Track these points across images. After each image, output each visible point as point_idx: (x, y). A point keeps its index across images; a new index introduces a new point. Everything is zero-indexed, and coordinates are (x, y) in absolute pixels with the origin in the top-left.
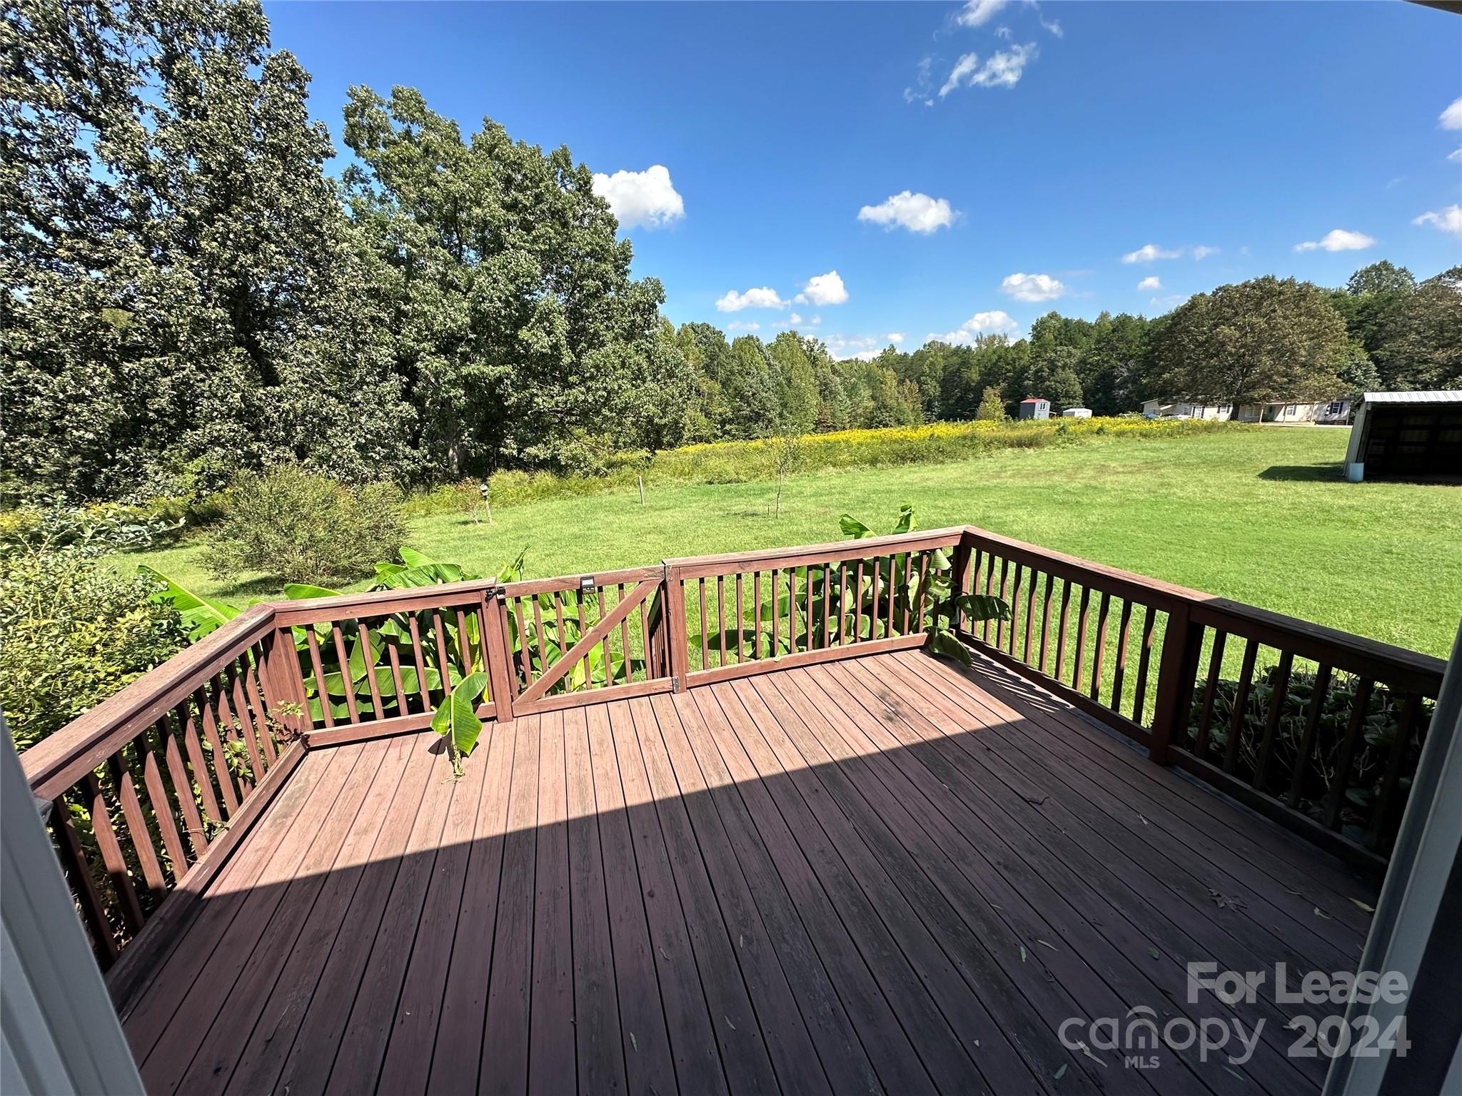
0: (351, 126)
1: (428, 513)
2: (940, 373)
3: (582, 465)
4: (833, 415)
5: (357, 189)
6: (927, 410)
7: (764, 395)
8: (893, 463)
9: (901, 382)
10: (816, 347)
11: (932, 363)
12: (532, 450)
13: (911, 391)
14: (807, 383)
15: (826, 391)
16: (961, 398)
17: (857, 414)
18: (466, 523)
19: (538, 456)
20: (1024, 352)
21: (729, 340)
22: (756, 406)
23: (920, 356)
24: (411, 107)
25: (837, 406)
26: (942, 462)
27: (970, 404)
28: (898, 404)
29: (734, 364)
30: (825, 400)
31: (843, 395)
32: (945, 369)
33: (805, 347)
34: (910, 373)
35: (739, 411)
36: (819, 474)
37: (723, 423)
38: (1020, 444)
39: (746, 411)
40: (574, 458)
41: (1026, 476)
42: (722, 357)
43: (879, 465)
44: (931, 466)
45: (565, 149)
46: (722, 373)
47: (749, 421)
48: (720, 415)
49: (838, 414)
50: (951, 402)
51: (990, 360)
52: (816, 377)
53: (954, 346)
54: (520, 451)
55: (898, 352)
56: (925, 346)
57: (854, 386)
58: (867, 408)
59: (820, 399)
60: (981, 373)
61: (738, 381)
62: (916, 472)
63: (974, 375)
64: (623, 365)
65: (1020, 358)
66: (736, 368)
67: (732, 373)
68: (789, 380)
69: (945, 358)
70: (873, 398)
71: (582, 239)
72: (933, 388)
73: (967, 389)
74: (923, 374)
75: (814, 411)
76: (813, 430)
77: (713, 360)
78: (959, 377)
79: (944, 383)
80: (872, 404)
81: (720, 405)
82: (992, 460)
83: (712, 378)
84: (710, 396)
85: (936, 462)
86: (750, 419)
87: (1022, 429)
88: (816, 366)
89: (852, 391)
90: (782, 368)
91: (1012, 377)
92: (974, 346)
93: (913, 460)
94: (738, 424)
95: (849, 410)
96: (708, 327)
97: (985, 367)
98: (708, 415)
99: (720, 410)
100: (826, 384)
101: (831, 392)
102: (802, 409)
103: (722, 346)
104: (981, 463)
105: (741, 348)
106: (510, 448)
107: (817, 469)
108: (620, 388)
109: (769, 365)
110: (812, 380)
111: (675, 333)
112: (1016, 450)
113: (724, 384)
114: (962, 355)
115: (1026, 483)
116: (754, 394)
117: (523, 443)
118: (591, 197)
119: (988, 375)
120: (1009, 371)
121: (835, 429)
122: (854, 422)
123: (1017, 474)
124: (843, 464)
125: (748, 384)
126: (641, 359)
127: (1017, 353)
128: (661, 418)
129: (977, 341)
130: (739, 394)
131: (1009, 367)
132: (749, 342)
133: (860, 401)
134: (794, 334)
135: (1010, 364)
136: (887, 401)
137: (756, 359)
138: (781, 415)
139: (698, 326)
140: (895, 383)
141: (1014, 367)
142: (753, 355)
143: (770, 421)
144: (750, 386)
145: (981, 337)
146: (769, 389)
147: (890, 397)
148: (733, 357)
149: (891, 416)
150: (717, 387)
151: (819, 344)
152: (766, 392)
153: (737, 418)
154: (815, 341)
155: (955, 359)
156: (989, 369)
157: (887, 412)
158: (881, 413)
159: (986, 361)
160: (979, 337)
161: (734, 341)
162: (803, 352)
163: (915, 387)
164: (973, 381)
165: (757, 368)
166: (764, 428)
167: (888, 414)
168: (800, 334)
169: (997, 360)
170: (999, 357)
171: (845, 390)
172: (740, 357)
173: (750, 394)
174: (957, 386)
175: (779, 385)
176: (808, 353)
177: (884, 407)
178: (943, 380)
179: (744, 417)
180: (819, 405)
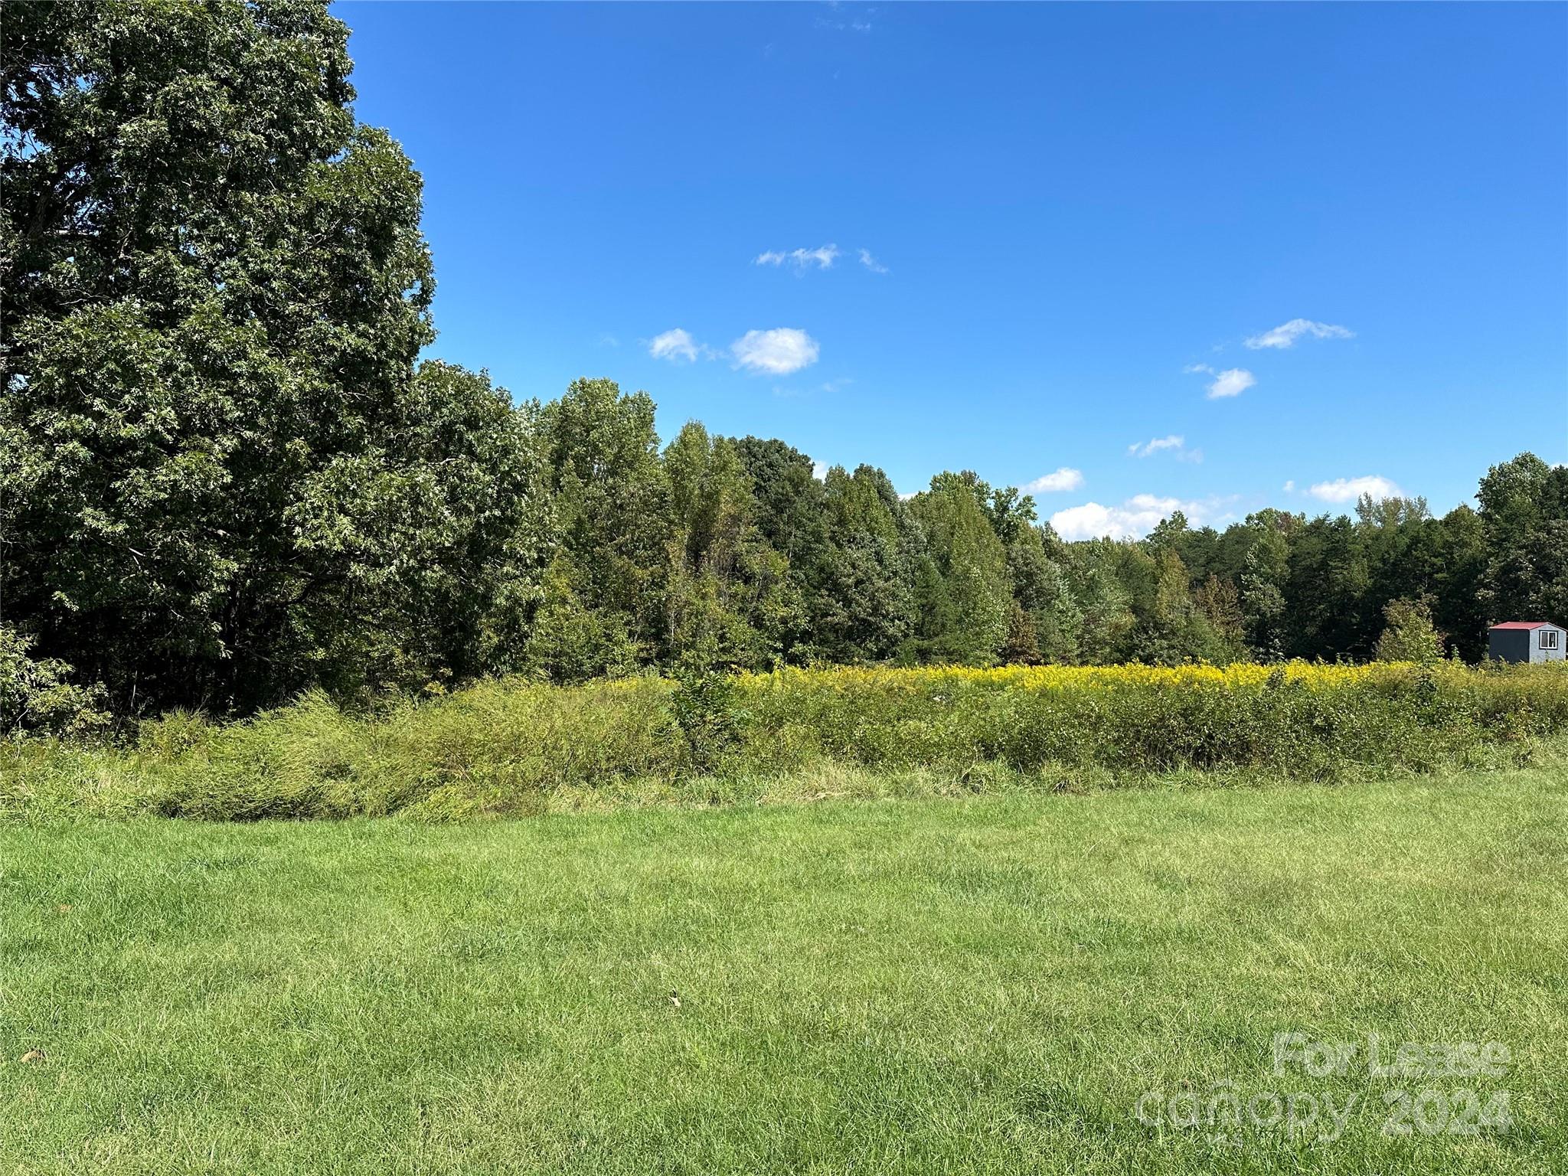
2: (1282, 569)
4: (1042, 639)
6: (1258, 645)
7: (881, 583)
8: (1111, 762)
9: (1197, 584)
10: (1013, 506)
11: (1265, 550)
13: (1219, 600)
14: (985, 571)
15: (1028, 589)
17: (1096, 638)
20: (1470, 529)
22: (862, 607)
23: (1238, 536)
25: (1052, 622)
26: (1326, 775)
27: (1361, 629)
28: (1190, 622)
29: (823, 521)
30: (1025, 606)
31: (1066, 600)
32: (1292, 561)
33: (991, 504)
34: (1217, 565)
35: (827, 615)
37: (788, 638)
39: (840, 615)
42: (800, 505)
43: (1053, 769)
44: (1282, 793)
46: (796, 538)
47: (846, 637)
48: (784, 621)
49: (1056, 638)
50: (1310, 625)
51: (1393, 547)
52: (1009, 559)
53: (1310, 519)
55: (1195, 526)
56: (1249, 518)
57: (1093, 585)
58: (1117, 627)
59: (1017, 604)
60: (1373, 570)
61: (829, 554)
62: (1203, 819)
63: (1358, 575)
65: (1464, 544)
66: (827, 530)
67: (818, 538)
68: (944, 560)
69: (1292, 541)
70: (1136, 609)
72: (1271, 600)
73: (1345, 603)
74: (1245, 569)
75: (1000, 628)
77: (781, 511)
78: (1326, 579)
79: (1291, 589)
80: (1128, 620)
81: (786, 602)
83: (774, 545)
84: (766, 582)
85: (1302, 770)
86: (850, 634)
88: (1011, 540)
89: (1086, 591)
90: (931, 536)
91: (1448, 582)
92: (1355, 519)
93: (1202, 757)
94: (823, 642)
95: (1078, 631)
96: (780, 446)
97: (1384, 561)
98: (758, 622)
99: (785, 612)
100: (1029, 575)
101: (1040, 593)
102: (970, 620)
103: (803, 483)
105: (842, 490)
109: (901, 526)
110: (998, 564)
113: (798, 560)
114: (1330, 535)
116: (859, 582)
119: (1392, 576)
120: (1440, 570)
121: (1045, 660)
125: (851, 561)
127: (1456, 534)
129: (1361, 510)
130: (828, 581)
131: (1438, 561)
133: (1103, 613)
134: (969, 479)
135: (1441, 555)
136: (1167, 615)
137: (875, 512)
138: (919, 631)
139: (760, 444)
140: (1185, 582)
141: (1450, 563)
142: (867, 506)
143: (893, 641)
144: (853, 566)
145: (1369, 503)
146: (895, 573)
147: (1171, 607)
148: (827, 506)
149: (1173, 647)
150: (781, 563)
151: (1020, 499)
152: (887, 580)
153: (821, 630)
154: (1013, 492)
155: (1315, 543)
156: (1393, 564)
157: (1162, 637)
158: (1150, 639)
159: (1384, 548)
160: (1364, 503)
161: (831, 473)
162: (986, 510)
163: (1232, 594)
164: (1359, 588)
165: (871, 530)
166: (880, 656)
167: (1165, 643)
168: (982, 478)
169: (1409, 547)
170: (1415, 541)
171: (1072, 590)
172: (840, 507)
173: (851, 581)
174: (1322, 599)
175: (920, 568)
176: (995, 515)
177: (1158, 627)
178: (1290, 584)
179: (835, 628)
180: (1011, 618)
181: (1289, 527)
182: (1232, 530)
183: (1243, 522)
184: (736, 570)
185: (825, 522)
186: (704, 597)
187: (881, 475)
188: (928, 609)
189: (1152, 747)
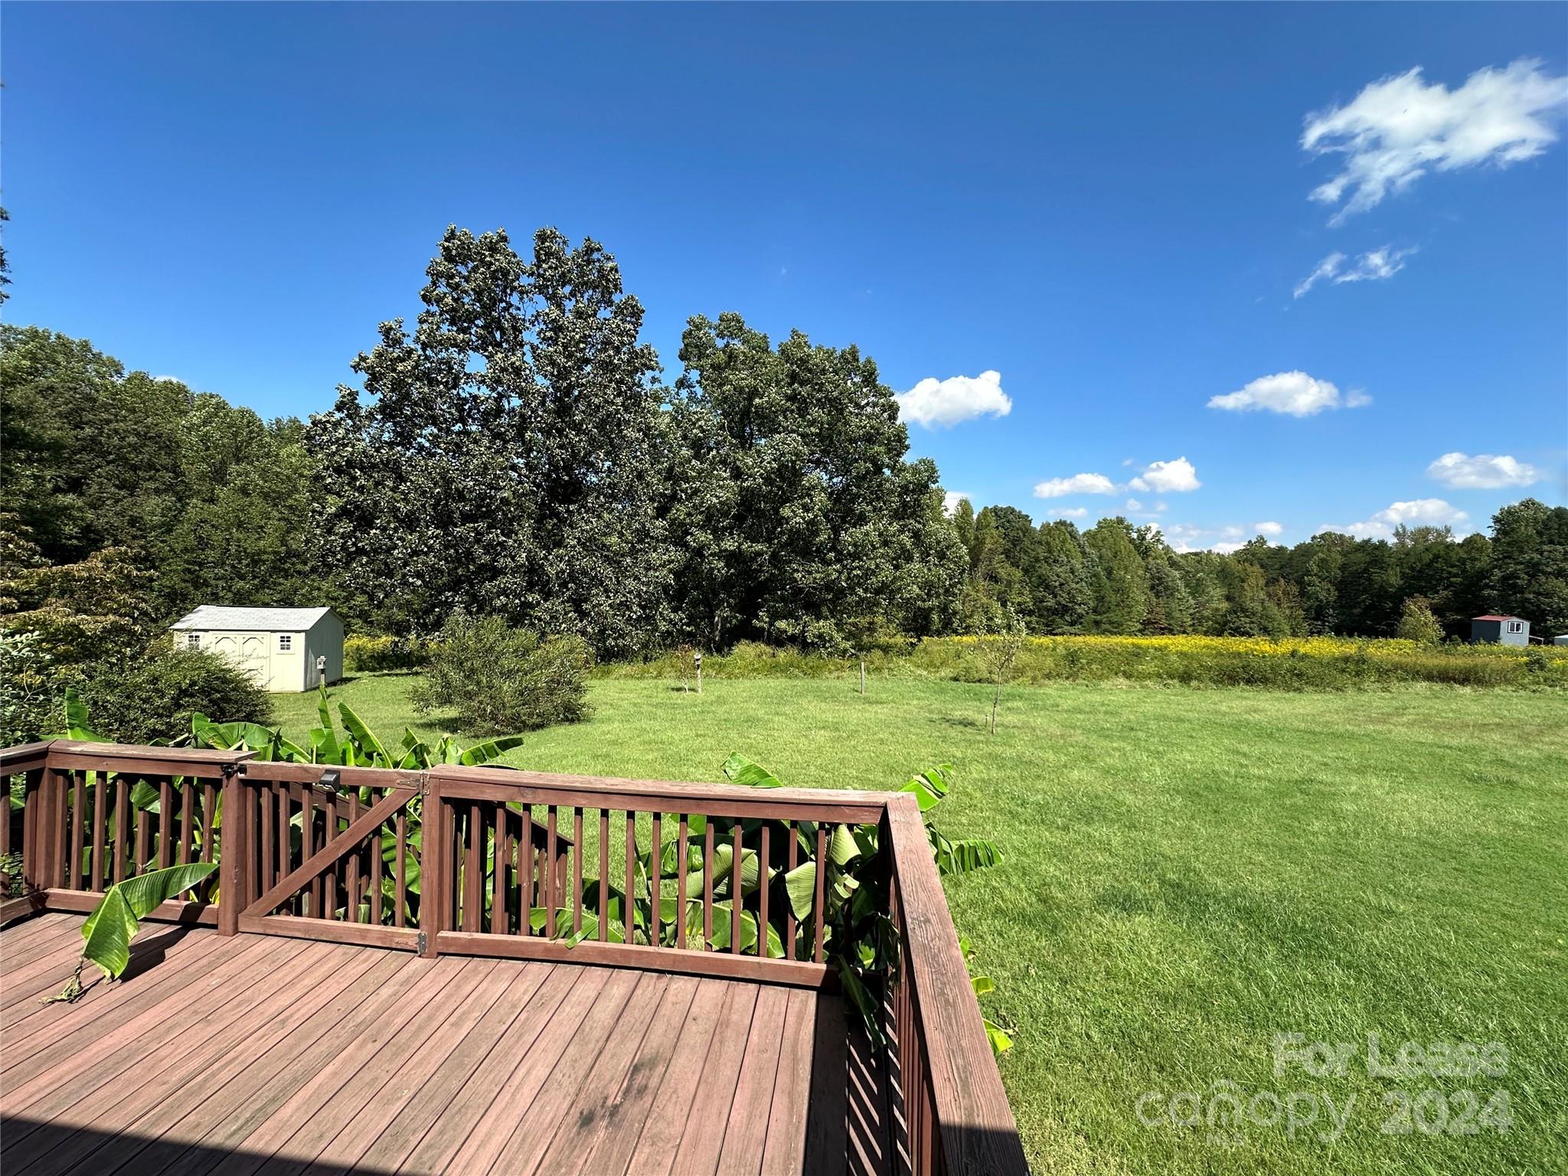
0: (686, 345)
1: (660, 675)
2: (1336, 573)
3: (827, 645)
4: (1168, 615)
5: (684, 393)
7: (1074, 586)
8: (1215, 682)
9: (1272, 581)
10: (1149, 536)
11: (1322, 560)
12: (782, 624)
13: (1286, 593)
14: (1134, 577)
15: (1158, 586)
16: (1372, 607)
17: (1203, 617)
18: (679, 690)
19: (786, 632)
20: (1480, 550)
21: (1036, 525)
22: (1064, 597)
23: (1304, 551)
24: (732, 326)
25: (1173, 605)
26: (1299, 690)
27: (1388, 616)
28: (1264, 608)
29: (1040, 551)
30: (1157, 596)
31: (1184, 592)
32: (1343, 567)
33: (1135, 535)
34: (1287, 571)
35: (1043, 602)
36: (1103, 685)
38: (1445, 677)
39: (1051, 602)
40: (820, 636)
41: (1436, 728)
42: (1027, 542)
43: (1194, 683)
44: (1278, 694)
45: (853, 347)
46: (1025, 560)
47: (1053, 614)
49: (1176, 614)
50: (1356, 611)
51: (1420, 560)
52: (1147, 569)
53: (1358, 540)
54: (771, 624)
55: (1272, 544)
56: (1313, 538)
57: (1200, 582)
58: (1217, 610)
59: (1152, 595)
60: (1403, 575)
61: (1044, 569)
63: (1394, 579)
64: (885, 544)
65: (1475, 560)
66: (1042, 556)
67: (1037, 560)
68: (1109, 572)
69: (1344, 554)
70: (1229, 598)
71: (857, 424)
72: (1324, 591)
73: (1383, 594)
74: (1308, 573)
75: (1142, 608)
76: (1140, 631)
77: (1015, 546)
78: (1368, 580)
79: (1342, 586)
80: (1225, 606)
81: (1021, 594)
82: (1388, 695)
83: (1013, 564)
84: (1009, 584)
86: (1054, 612)
87: (1461, 656)
88: (1148, 558)
89: (1196, 588)
90: (1101, 558)
91: (1461, 584)
92: (1391, 541)
93: (1248, 682)
94: (1041, 616)
95: (1192, 611)
96: (1013, 510)
97: (1412, 569)
99: (1019, 599)
100: (1159, 579)
101: (1166, 588)
102: (1124, 604)
103: (1027, 530)
104: (1365, 698)
105: (1049, 534)
106: (762, 620)
107: (1101, 678)
108: (877, 566)
109: (1084, 553)
110: (1140, 572)
111: (975, 517)
112: (1437, 687)
113: (1026, 571)
114: (1374, 552)
115: (1429, 737)
116: (1061, 585)
117: (775, 616)
118: (875, 386)
119: (1418, 578)
120: (1456, 575)
121: (1171, 632)
122: (1198, 625)
123: (1425, 721)
124: (1143, 677)
125: (1056, 573)
126: (906, 539)
127: (1469, 552)
128: (924, 601)
129: (1397, 534)
130: (1044, 583)
131: (1454, 570)
132: (1064, 527)
133: (1207, 601)
134: (1120, 521)
135: (1456, 566)
136: (1249, 604)
137: (1068, 546)
138: (1095, 611)
139: (1001, 509)
140: (1262, 582)
141: (1464, 571)
142: (1064, 542)
143: (1081, 616)
144: (1058, 576)
145: (1404, 530)
146: (1081, 580)
147: (1252, 600)
148: (1040, 543)
149: (1252, 622)
150: (1018, 574)
151: (1154, 533)
152: (1077, 583)
153: (1039, 610)
154: (1148, 529)
155: (1360, 556)
156: (1419, 571)
157: (1247, 616)
158: (1238, 617)
159: (1413, 560)
160: (1400, 530)
161: (1043, 526)
162: (1132, 541)
163: (1295, 589)
164: (1392, 586)
165: (1067, 556)
166: (1072, 624)
167: (1248, 620)
168: (1129, 521)
169: (1432, 561)
170: (1437, 557)
171: (1187, 586)
172: (1048, 543)
173: (1057, 584)
174: (1365, 591)
175: (1095, 576)
176: (1138, 542)
177: (1244, 610)
178: (1341, 582)
179: (1048, 609)
180: (1148, 601)
181: (1342, 544)
182: (1298, 547)
183: (1308, 541)
184: (993, 578)
185: (1041, 552)
186: (977, 591)
187: (1072, 525)
188: (1101, 599)
189: (1230, 678)
